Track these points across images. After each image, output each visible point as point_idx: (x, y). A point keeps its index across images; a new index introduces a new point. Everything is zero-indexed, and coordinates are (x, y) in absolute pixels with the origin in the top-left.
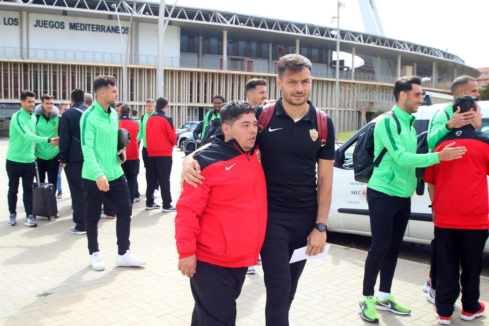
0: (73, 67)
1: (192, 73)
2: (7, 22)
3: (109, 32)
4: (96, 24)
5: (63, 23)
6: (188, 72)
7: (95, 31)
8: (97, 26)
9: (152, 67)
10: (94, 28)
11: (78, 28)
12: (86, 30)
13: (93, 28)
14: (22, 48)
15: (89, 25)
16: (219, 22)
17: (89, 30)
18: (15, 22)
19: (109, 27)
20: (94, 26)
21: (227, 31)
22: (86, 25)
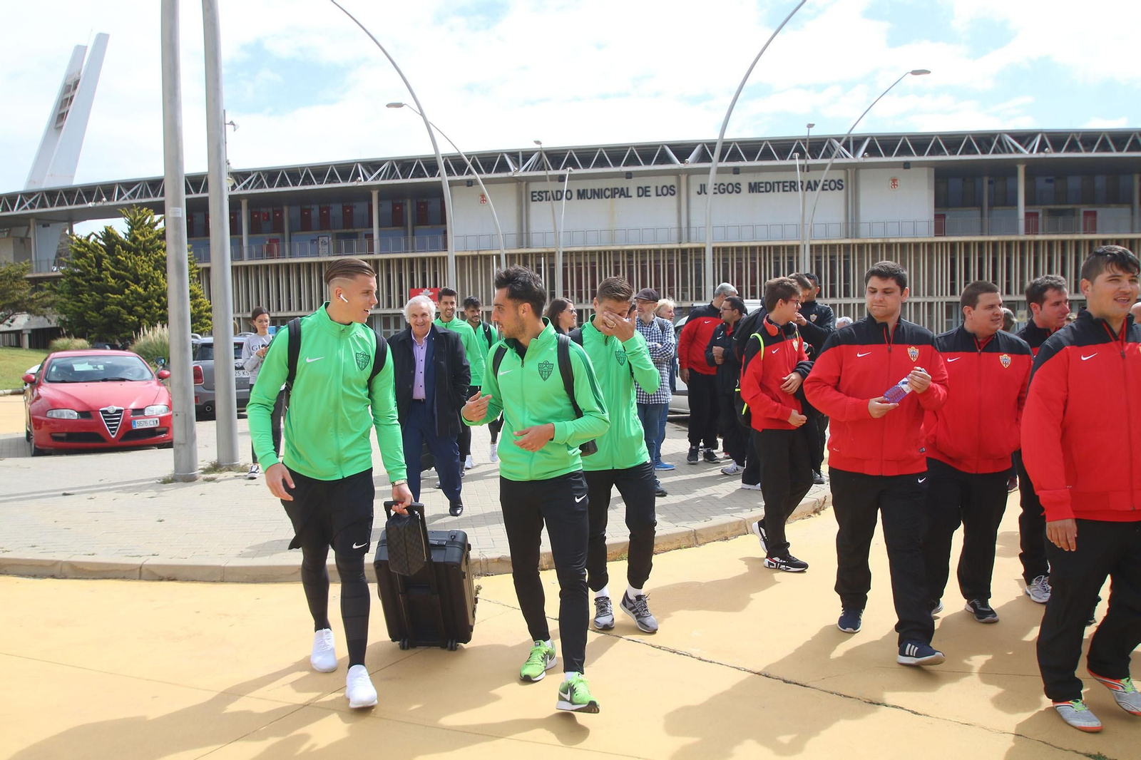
0: (753, 249)
1: (953, 245)
2: (660, 192)
3: (809, 190)
4: (789, 180)
5: (739, 184)
6: (946, 243)
7: (787, 191)
8: (791, 182)
9: (878, 241)
10: (787, 186)
11: (761, 189)
12: (774, 191)
13: (784, 186)
14: (680, 228)
15: (778, 183)
16: (1011, 152)
17: (779, 191)
18: (671, 191)
19: (809, 182)
20: (786, 184)
21: (1025, 166)
22: (774, 183)
